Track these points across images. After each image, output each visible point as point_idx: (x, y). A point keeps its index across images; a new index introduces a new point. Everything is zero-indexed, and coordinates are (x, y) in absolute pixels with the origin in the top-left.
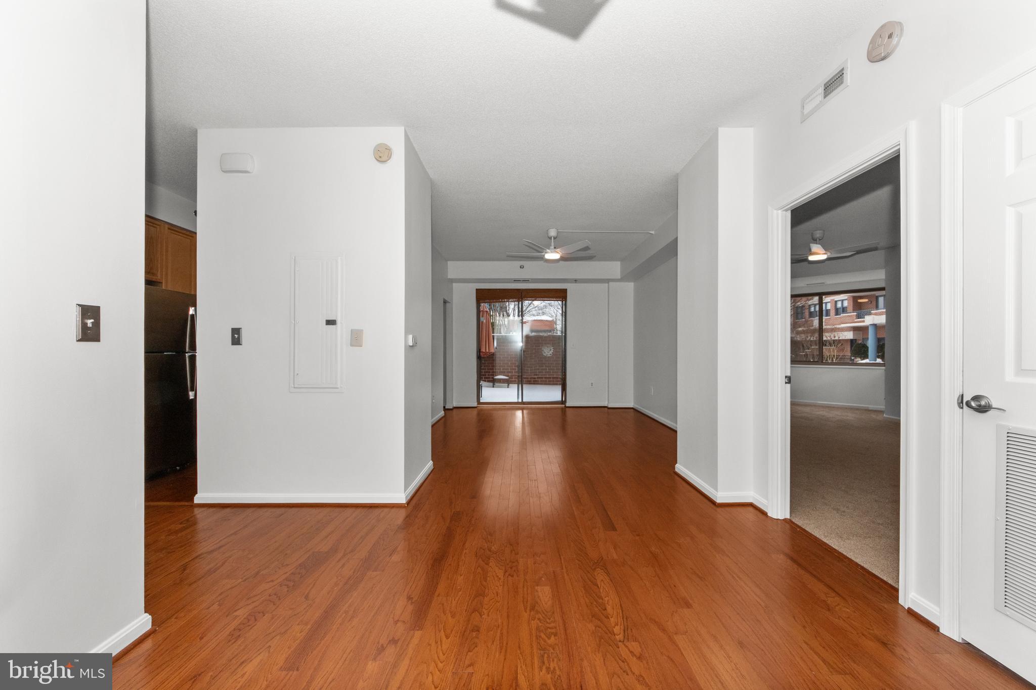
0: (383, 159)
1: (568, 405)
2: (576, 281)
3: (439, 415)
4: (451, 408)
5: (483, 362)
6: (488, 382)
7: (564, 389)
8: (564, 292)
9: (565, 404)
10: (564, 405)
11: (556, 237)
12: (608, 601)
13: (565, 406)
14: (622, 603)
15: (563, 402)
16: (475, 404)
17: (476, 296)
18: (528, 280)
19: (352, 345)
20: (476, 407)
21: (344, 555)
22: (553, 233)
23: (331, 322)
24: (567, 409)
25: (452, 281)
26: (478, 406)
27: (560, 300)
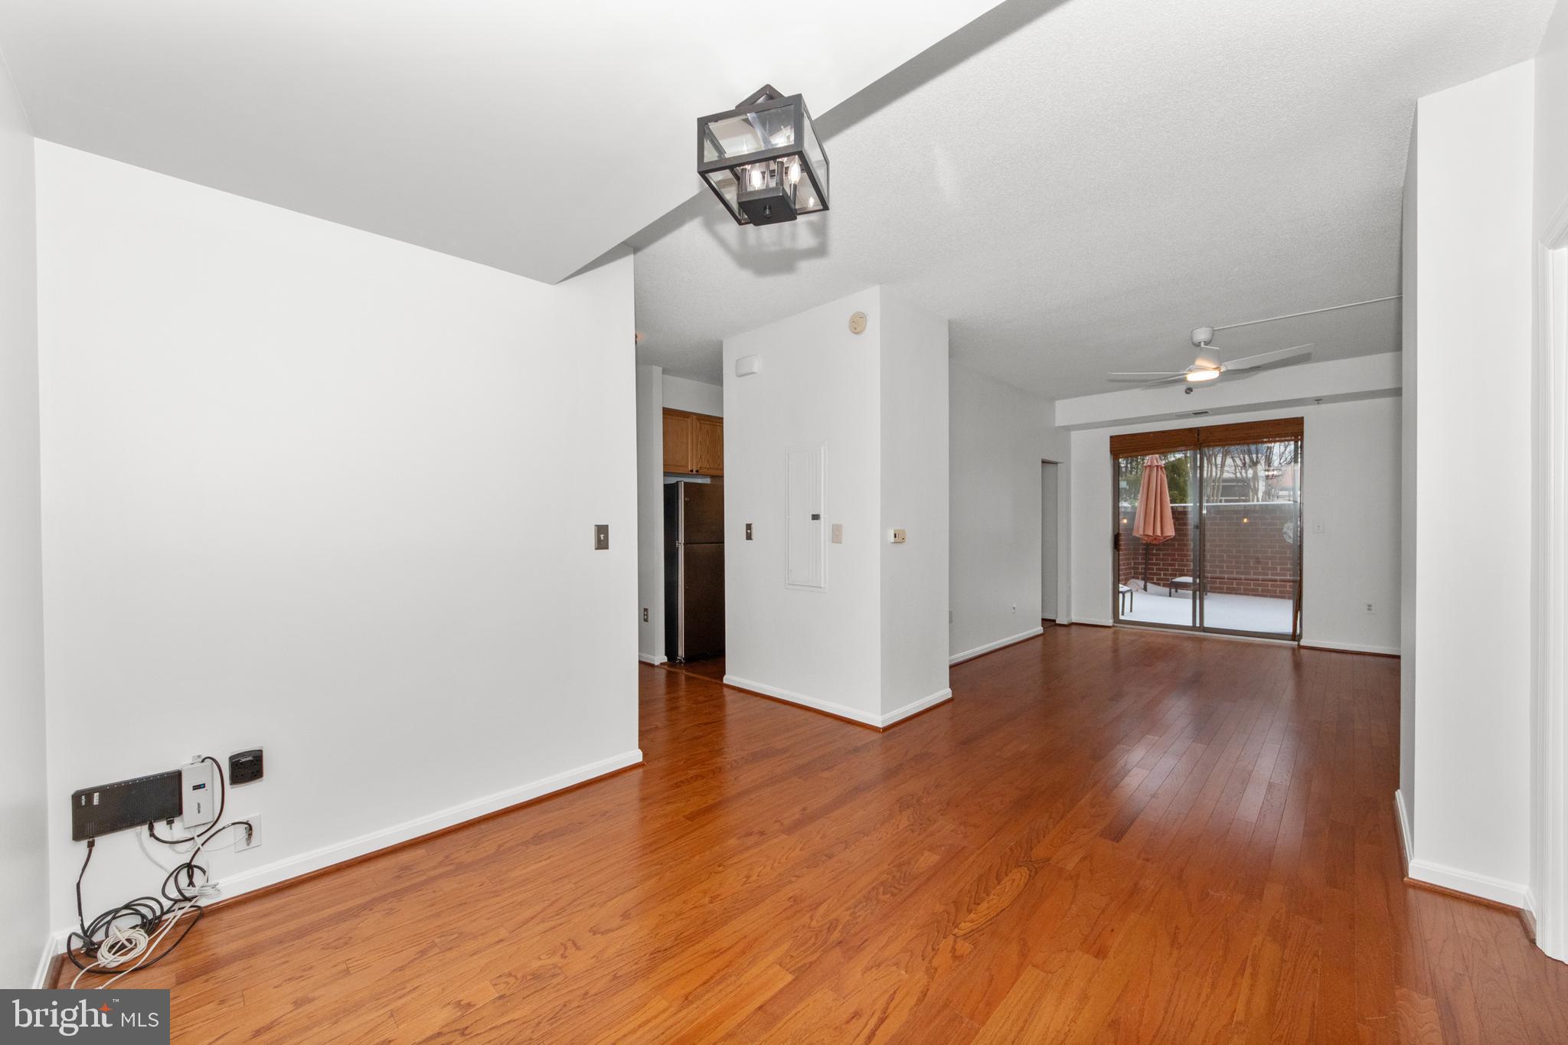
0: (858, 330)
1: (1303, 643)
2: (1318, 400)
3: (1035, 630)
4: (1066, 623)
5: (1154, 552)
6: (1163, 586)
7: (1298, 607)
8: (1299, 422)
9: (1299, 641)
10: (1296, 643)
11: (1211, 341)
12: (993, 899)
13: (1299, 645)
14: (1007, 909)
15: (1295, 637)
16: (1110, 622)
17: (1111, 448)
18: (1207, 412)
19: (833, 542)
20: (1110, 627)
21: (790, 757)
22: (1201, 335)
23: (816, 517)
24: (1303, 651)
25: (1068, 429)
26: (1115, 625)
27: (1292, 440)
